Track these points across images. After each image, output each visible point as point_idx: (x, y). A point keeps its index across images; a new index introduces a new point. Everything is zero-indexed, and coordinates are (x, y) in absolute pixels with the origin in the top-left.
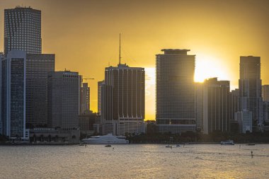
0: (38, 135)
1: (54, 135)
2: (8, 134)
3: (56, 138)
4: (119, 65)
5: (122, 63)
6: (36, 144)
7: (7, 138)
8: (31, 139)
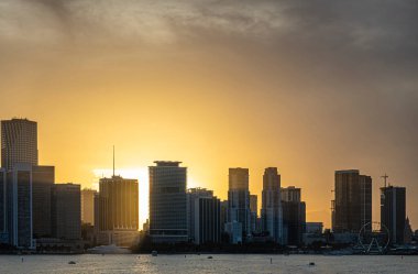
0: (45, 245)
1: (59, 245)
2: (16, 243)
3: (61, 248)
4: (114, 177)
5: (116, 174)
6: (42, 254)
7: (15, 248)
8: (38, 249)
